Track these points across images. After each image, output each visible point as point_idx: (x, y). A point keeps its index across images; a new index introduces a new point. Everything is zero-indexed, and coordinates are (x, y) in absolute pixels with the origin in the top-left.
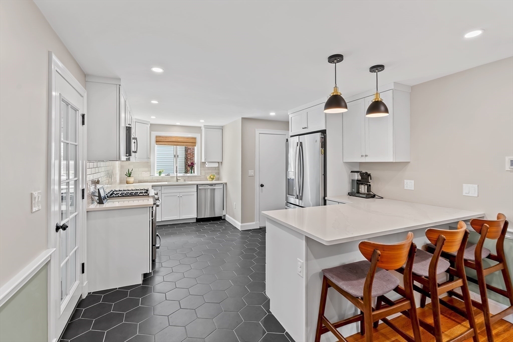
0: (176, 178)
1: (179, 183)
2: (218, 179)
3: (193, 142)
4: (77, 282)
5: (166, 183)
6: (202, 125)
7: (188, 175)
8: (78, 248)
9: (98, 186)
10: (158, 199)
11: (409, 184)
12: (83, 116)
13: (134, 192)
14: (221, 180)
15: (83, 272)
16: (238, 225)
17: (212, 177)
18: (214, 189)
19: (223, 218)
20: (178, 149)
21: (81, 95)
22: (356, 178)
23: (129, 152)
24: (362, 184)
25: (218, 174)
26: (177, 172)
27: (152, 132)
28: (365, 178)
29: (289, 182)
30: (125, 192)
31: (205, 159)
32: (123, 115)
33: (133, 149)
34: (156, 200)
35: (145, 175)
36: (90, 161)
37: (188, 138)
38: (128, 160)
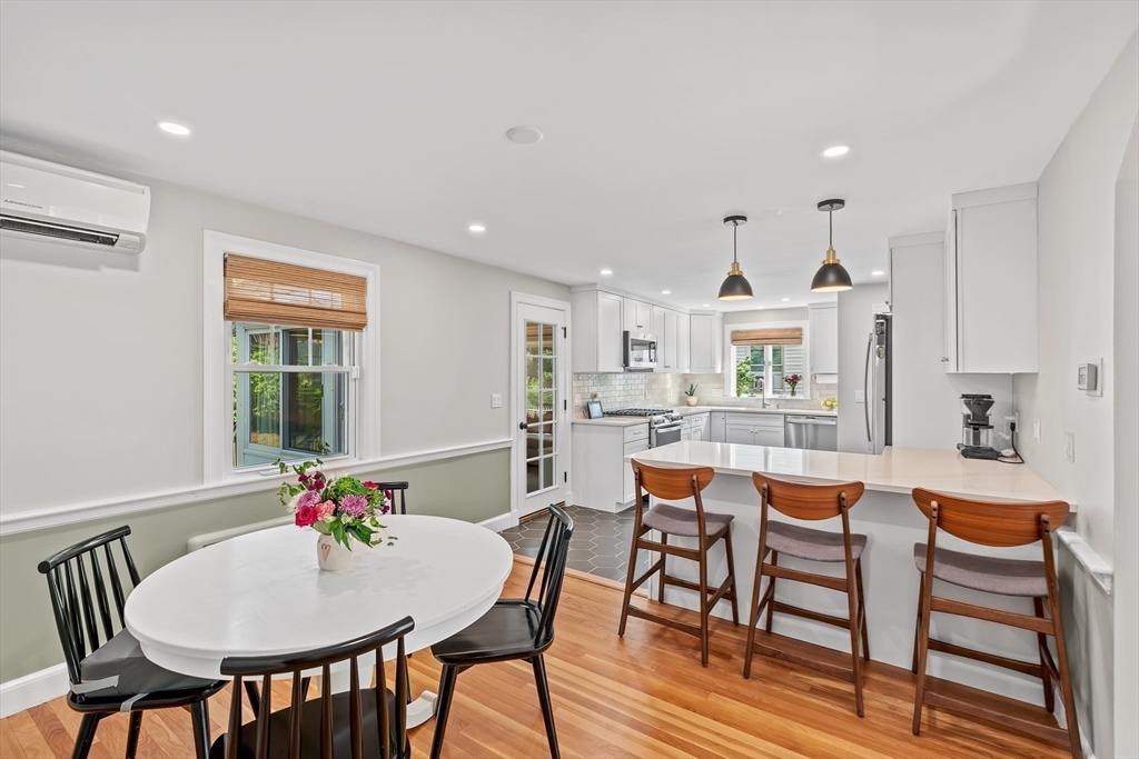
1: (767, 409)
3: (795, 336)
7: (789, 396)
8: (556, 455)
12: (565, 329)
15: (566, 481)
17: (828, 403)
21: (560, 310)
23: (625, 362)
35: (716, 395)
37: (786, 330)
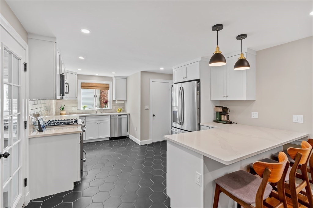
0: (95, 111)
1: (98, 114)
2: (124, 111)
3: (107, 87)
4: (20, 195)
5: (89, 114)
6: (113, 76)
7: (104, 108)
8: (21, 168)
9: (39, 118)
10: (84, 127)
11: (255, 115)
12: (25, 64)
13: (67, 121)
14: (125, 112)
15: (26, 185)
16: (139, 142)
17: (120, 110)
18: (121, 118)
19: (127, 137)
20: (97, 92)
21: (23, 48)
22: (219, 111)
23: (62, 93)
24: (223, 115)
25: (124, 108)
26: (96, 107)
27: (79, 80)
28: (225, 111)
29: (174, 114)
30: (60, 122)
31: (115, 98)
32: (58, 68)
33: (66, 91)
34: (83, 127)
35: (74, 109)
36: (31, 100)
37: (103, 84)
38: (62, 98)
